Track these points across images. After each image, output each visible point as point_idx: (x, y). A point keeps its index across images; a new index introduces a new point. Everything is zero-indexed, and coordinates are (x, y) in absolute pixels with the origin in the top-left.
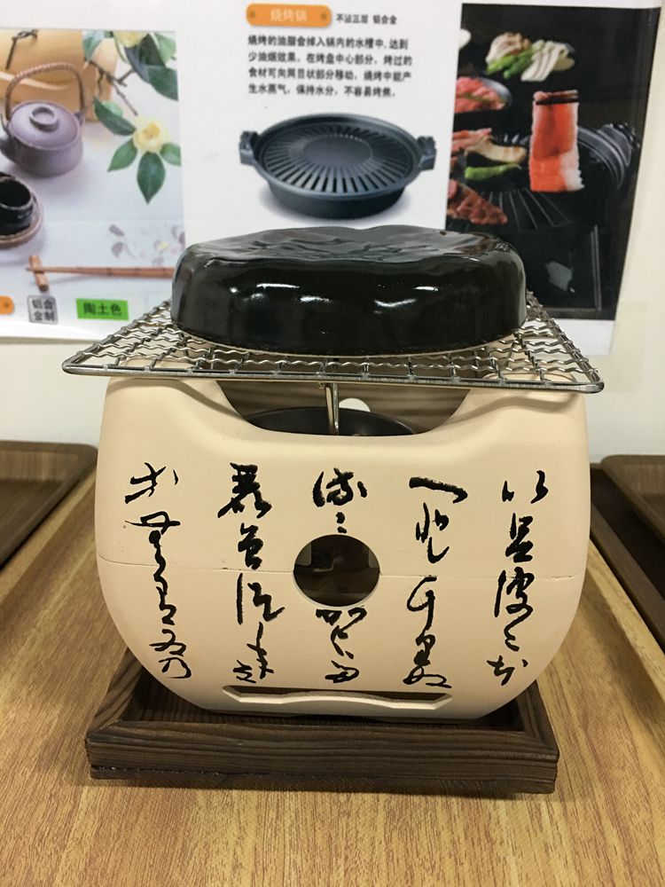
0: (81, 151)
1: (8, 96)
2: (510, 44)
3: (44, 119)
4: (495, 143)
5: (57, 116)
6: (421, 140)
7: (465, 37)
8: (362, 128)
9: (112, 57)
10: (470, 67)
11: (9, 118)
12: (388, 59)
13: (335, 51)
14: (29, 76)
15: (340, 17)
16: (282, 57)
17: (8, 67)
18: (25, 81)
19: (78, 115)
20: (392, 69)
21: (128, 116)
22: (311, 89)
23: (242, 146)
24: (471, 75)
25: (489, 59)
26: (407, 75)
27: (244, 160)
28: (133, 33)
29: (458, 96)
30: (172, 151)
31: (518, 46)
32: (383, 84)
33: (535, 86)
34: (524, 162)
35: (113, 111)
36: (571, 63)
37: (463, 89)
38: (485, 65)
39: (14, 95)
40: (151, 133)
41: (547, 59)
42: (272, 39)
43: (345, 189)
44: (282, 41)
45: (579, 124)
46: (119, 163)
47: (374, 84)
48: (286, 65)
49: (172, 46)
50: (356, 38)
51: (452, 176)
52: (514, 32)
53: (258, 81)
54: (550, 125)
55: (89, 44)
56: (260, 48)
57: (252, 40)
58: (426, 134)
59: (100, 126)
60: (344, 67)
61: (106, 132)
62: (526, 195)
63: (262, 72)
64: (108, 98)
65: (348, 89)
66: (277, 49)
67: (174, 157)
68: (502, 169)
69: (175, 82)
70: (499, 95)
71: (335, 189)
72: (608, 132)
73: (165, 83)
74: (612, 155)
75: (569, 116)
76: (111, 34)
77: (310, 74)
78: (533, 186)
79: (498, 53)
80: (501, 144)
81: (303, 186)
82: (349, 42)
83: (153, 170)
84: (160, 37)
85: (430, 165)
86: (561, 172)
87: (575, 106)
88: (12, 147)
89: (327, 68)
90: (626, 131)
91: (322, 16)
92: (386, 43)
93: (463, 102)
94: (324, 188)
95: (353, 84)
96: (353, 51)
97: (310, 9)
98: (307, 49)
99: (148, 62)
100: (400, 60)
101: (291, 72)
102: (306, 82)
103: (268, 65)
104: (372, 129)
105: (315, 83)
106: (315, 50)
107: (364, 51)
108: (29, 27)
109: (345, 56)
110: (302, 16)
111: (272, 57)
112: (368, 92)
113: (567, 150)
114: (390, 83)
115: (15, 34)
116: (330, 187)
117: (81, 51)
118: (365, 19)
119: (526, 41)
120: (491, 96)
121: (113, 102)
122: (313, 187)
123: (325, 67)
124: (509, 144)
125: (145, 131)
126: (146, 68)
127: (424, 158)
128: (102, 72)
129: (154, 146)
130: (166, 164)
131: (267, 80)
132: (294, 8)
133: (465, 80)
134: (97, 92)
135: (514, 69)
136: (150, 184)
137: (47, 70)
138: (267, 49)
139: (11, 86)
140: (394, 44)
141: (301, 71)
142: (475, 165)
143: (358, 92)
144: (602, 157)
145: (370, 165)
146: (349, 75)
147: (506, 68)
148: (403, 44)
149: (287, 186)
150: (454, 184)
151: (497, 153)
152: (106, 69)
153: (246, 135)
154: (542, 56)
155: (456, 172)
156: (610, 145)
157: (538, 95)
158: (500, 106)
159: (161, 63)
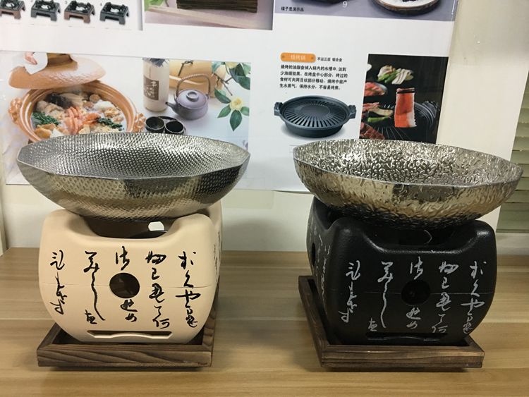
0: (207, 109)
1: (178, 87)
2: (387, 70)
3: (192, 97)
4: (380, 108)
5: (198, 95)
6: (350, 106)
7: (370, 67)
8: (326, 101)
9: (224, 72)
10: (371, 78)
11: (177, 96)
12: (338, 75)
13: (316, 72)
14: (187, 79)
15: (319, 59)
16: (294, 74)
17: (179, 75)
18: (186, 81)
19: (207, 95)
20: (339, 79)
21: (228, 96)
22: (306, 86)
23: (275, 108)
24: (372, 82)
25: (379, 75)
26: (345, 81)
27: (276, 114)
28: (233, 63)
29: (366, 90)
30: (246, 110)
31: (391, 71)
32: (335, 84)
33: (397, 86)
34: (392, 116)
35: (222, 93)
36: (412, 77)
37: (368, 87)
38: (377, 78)
39: (180, 87)
40: (238, 103)
41: (402, 76)
42: (290, 67)
43: (318, 126)
44: (295, 67)
45: (415, 101)
46: (222, 115)
47: (332, 84)
48: (296, 77)
49: (249, 68)
50: (325, 67)
51: (362, 121)
52: (390, 66)
53: (284, 83)
54: (403, 101)
55: (215, 67)
56: (285, 70)
57: (283, 67)
58: (352, 104)
59: (216, 99)
60: (320, 78)
61: (218, 102)
62: (393, 129)
63: (286, 79)
64: (220, 88)
65: (321, 86)
66: (293, 70)
67: (246, 112)
68: (383, 118)
69: (249, 83)
70: (382, 89)
71: (313, 126)
72: (426, 104)
73: (245, 83)
74: (428, 113)
75: (411, 98)
76: (224, 63)
77: (306, 80)
78: (396, 125)
79: (382, 73)
80: (383, 109)
81: (300, 124)
82: (322, 68)
83: (237, 117)
84: (244, 65)
85: (353, 116)
86: (407, 120)
87: (414, 94)
88: (177, 107)
89: (313, 78)
90: (434, 104)
91: (312, 58)
92: (337, 69)
93: (368, 92)
94: (309, 125)
95: (323, 84)
96: (324, 72)
97: (307, 55)
98: (305, 71)
99: (239, 75)
100: (343, 75)
101: (298, 80)
102: (304, 83)
103: (288, 76)
104: (330, 102)
105: (308, 84)
106: (308, 71)
107: (328, 72)
108: (189, 59)
109: (320, 73)
110: (304, 58)
111: (290, 73)
112: (329, 88)
113: (410, 111)
114: (338, 84)
115: (183, 62)
116: (311, 125)
117: (211, 70)
118: (329, 59)
119: (394, 69)
120: (380, 90)
121: (223, 90)
122: (304, 125)
123: (312, 78)
124: (386, 109)
125: (235, 102)
126: (238, 77)
127: (351, 114)
128: (219, 78)
129: (238, 108)
130: (242, 115)
131: (288, 82)
132: (301, 55)
133: (369, 83)
134: (216, 86)
135: (389, 79)
136: (235, 123)
137: (196, 77)
138: (289, 70)
139: (179, 83)
140: (340, 69)
141: (302, 79)
142: (372, 117)
143: (325, 87)
144: (424, 114)
145: (329, 116)
146: (322, 81)
147: (385, 79)
148: (344, 69)
149: (293, 124)
150: (363, 124)
151: (381, 112)
152: (221, 77)
153: (277, 103)
154: (400, 75)
155: (364, 119)
156: (427, 109)
157: (398, 90)
158: (383, 94)
159: (244, 75)
